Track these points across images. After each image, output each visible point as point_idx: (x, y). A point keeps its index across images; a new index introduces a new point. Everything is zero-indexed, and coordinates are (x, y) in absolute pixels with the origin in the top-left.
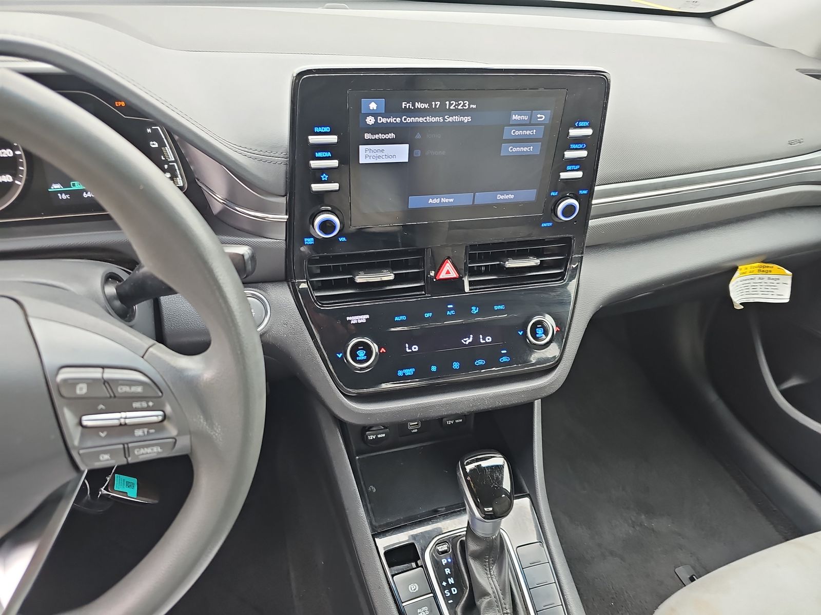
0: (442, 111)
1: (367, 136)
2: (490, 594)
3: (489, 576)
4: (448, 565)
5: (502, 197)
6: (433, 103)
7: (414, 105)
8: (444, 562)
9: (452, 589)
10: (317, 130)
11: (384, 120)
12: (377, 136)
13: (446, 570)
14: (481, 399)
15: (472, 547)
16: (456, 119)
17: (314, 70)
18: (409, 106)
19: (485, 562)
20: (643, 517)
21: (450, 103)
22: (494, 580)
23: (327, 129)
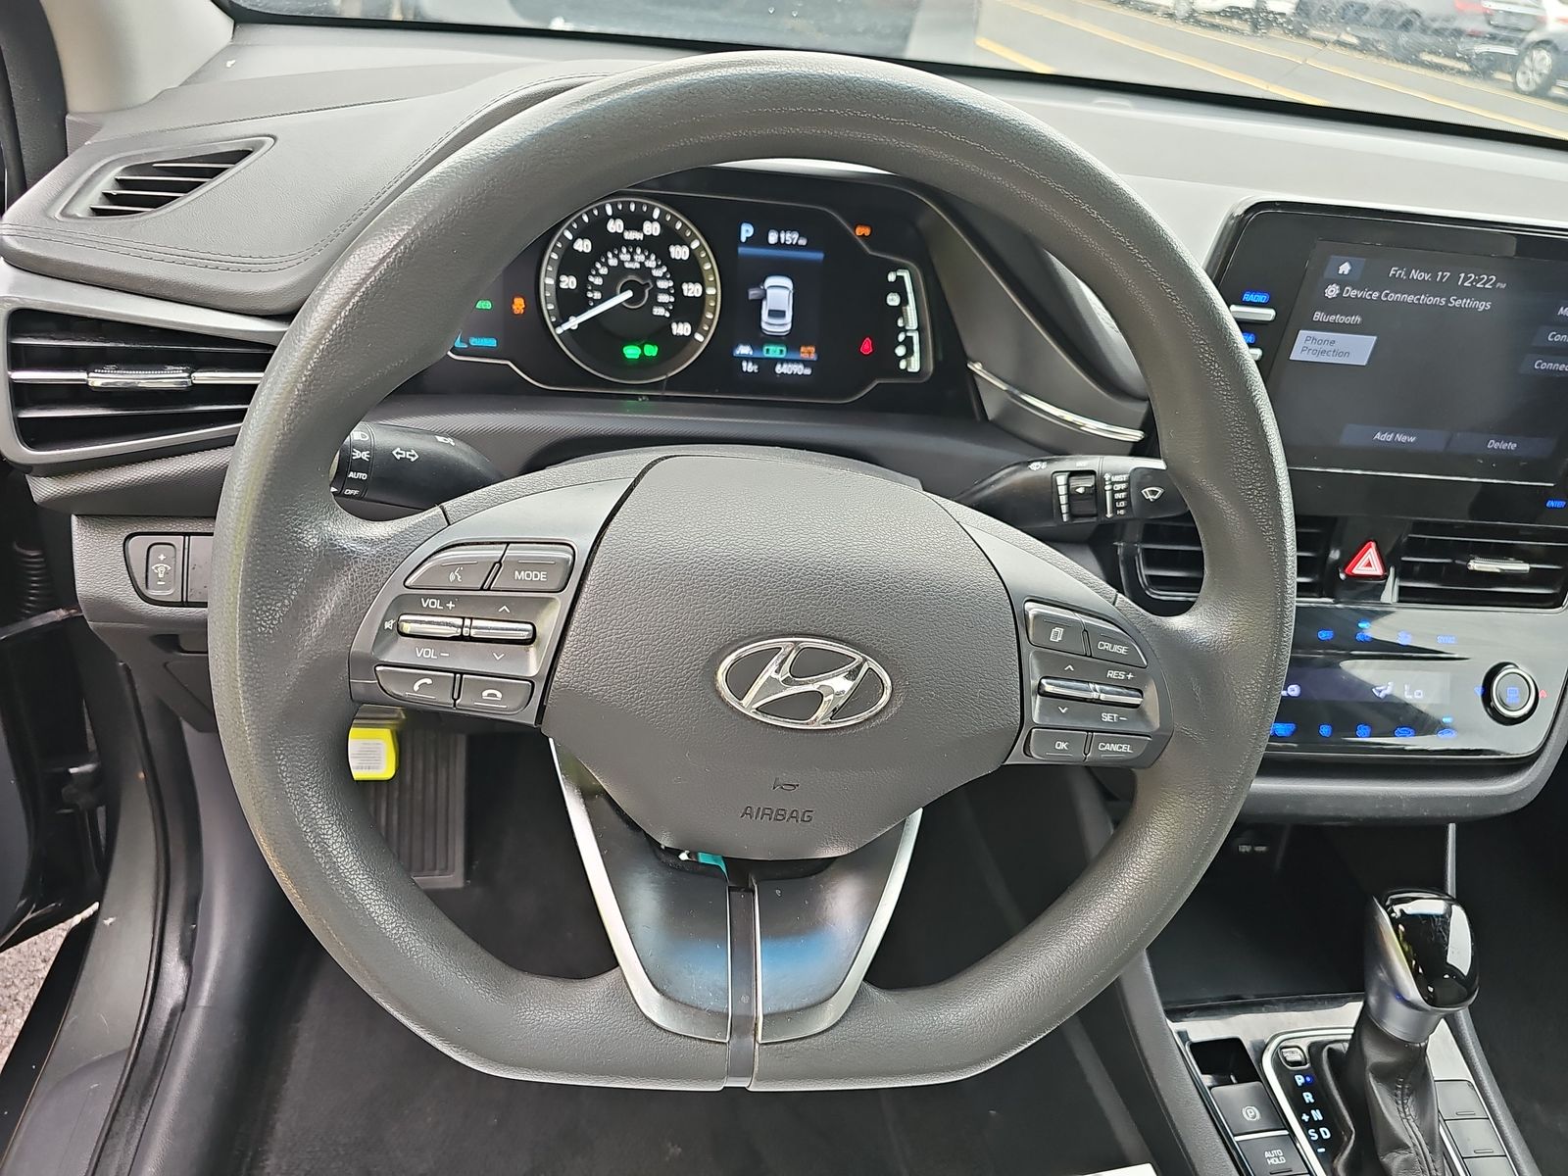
0: (1451, 289)
1: (1318, 316)
2: (1409, 1147)
3: (1403, 1115)
4: (1306, 1087)
5: (1496, 445)
6: (1440, 273)
7: (1408, 273)
8: (1300, 1080)
9: (1322, 1130)
10: (1247, 297)
11: (1353, 293)
12: (1332, 318)
13: (1305, 1094)
14: (1395, 799)
15: (1374, 1055)
16: (1466, 303)
17: (1278, 202)
18: (1400, 274)
19: (1397, 1088)
20: (1537, 1107)
21: (1466, 275)
22: (1413, 1124)
23: (1262, 298)
